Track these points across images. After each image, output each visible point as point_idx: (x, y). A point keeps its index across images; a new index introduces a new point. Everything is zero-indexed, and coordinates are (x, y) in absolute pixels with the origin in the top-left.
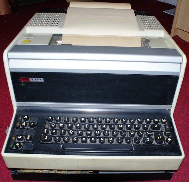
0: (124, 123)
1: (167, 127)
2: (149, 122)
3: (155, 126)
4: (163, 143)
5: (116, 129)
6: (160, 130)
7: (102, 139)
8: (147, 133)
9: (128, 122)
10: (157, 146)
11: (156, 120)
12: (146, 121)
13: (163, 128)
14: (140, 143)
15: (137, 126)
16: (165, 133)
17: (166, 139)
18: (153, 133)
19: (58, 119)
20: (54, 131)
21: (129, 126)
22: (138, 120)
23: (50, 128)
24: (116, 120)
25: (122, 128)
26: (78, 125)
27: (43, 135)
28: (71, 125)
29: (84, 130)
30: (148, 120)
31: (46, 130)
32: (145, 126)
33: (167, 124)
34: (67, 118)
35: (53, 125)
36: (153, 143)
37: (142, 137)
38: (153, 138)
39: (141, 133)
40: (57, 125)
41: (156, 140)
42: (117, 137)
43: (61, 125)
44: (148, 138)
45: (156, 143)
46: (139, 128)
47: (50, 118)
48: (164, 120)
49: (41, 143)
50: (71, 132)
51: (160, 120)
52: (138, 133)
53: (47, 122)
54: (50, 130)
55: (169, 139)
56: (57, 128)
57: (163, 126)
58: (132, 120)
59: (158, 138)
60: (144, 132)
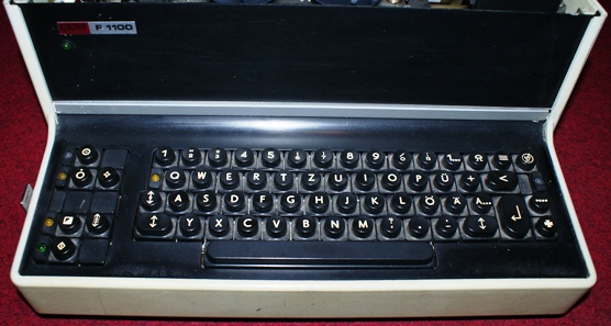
0: (403, 168)
1: (538, 181)
2: (481, 165)
3: (501, 178)
4: (529, 235)
5: (378, 187)
6: (516, 191)
7: (335, 224)
8: (478, 201)
9: (415, 165)
10: (507, 245)
11: (504, 158)
12: (472, 159)
13: (524, 182)
14: (457, 236)
15: (445, 179)
16: (532, 201)
17: (535, 221)
18: (496, 201)
19: (191, 156)
20: (178, 198)
21: (418, 177)
22: (446, 159)
23: (165, 187)
24: (377, 158)
25: (396, 186)
26: (256, 176)
27: (142, 210)
28: (232, 176)
29: (275, 191)
30: (479, 158)
31: (151, 193)
32: (471, 179)
33: (535, 169)
34: (218, 151)
35: (175, 176)
36: (497, 235)
37: (463, 215)
38: (495, 217)
39: (457, 201)
40: (187, 175)
41: (507, 223)
42: (381, 214)
43: (202, 175)
44: (481, 220)
45: (505, 236)
46: (449, 185)
47: (165, 152)
48: (528, 158)
49: (139, 239)
50: (235, 199)
51: (514, 158)
52: (450, 202)
53: (157, 165)
54: (167, 193)
55: (549, 224)
56: (189, 185)
57: (525, 177)
58: (428, 158)
59: (513, 218)
60: (465, 195)
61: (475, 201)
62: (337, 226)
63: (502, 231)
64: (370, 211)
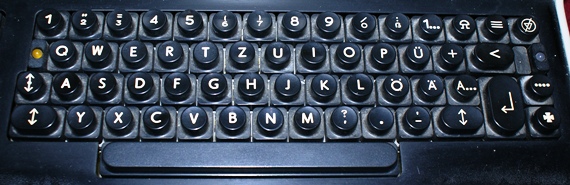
0: (364, 37)
1: (540, 57)
2: (466, 35)
3: (492, 54)
4: (522, 131)
5: (330, 64)
6: (510, 70)
7: (271, 118)
8: (460, 85)
9: (380, 33)
10: (493, 143)
11: (497, 25)
12: (455, 26)
13: (521, 58)
14: (428, 133)
15: (419, 54)
16: (529, 84)
17: (532, 111)
18: (484, 83)
19: (84, 22)
20: (66, 83)
21: (384, 52)
22: (421, 25)
23: (50, 65)
24: (331, 23)
25: (353, 64)
26: (169, 51)
27: (20, 99)
28: (138, 52)
29: (196, 69)
30: (465, 24)
31: (30, 76)
32: (453, 54)
33: (536, 40)
34: (120, 16)
35: (61, 51)
36: (480, 132)
37: (438, 103)
38: (480, 106)
39: (432, 85)
40: (79, 48)
41: (494, 114)
42: (332, 102)
43: (97, 50)
44: (462, 112)
45: (491, 132)
46: (423, 64)
47: (50, 17)
48: (529, 25)
49: (17, 139)
50: (140, 83)
51: (511, 22)
52: (422, 87)
53: (40, 35)
54: (53, 73)
55: (549, 117)
56: (81, 62)
57: (523, 51)
58: (398, 25)
59: (504, 109)
60: (442, 75)
61: (455, 85)
62: (274, 121)
63: (487, 126)
64: (318, 99)
